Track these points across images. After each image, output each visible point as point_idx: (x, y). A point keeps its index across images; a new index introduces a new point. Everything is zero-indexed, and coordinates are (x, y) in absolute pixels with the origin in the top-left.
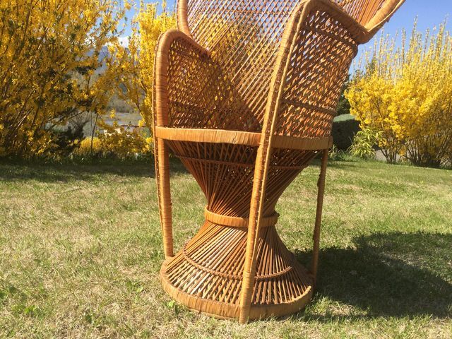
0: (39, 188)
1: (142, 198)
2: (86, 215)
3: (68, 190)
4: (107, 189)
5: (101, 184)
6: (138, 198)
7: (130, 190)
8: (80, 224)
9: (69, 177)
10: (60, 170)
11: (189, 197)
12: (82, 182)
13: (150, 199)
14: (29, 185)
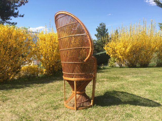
2: (32, 98)
3: (25, 91)
4: (36, 89)
5: (33, 88)
6: (45, 91)
7: (42, 89)
8: (32, 101)
9: (24, 87)
10: (20, 85)
11: (59, 89)
12: (28, 88)
13: (48, 91)
14: (14, 90)
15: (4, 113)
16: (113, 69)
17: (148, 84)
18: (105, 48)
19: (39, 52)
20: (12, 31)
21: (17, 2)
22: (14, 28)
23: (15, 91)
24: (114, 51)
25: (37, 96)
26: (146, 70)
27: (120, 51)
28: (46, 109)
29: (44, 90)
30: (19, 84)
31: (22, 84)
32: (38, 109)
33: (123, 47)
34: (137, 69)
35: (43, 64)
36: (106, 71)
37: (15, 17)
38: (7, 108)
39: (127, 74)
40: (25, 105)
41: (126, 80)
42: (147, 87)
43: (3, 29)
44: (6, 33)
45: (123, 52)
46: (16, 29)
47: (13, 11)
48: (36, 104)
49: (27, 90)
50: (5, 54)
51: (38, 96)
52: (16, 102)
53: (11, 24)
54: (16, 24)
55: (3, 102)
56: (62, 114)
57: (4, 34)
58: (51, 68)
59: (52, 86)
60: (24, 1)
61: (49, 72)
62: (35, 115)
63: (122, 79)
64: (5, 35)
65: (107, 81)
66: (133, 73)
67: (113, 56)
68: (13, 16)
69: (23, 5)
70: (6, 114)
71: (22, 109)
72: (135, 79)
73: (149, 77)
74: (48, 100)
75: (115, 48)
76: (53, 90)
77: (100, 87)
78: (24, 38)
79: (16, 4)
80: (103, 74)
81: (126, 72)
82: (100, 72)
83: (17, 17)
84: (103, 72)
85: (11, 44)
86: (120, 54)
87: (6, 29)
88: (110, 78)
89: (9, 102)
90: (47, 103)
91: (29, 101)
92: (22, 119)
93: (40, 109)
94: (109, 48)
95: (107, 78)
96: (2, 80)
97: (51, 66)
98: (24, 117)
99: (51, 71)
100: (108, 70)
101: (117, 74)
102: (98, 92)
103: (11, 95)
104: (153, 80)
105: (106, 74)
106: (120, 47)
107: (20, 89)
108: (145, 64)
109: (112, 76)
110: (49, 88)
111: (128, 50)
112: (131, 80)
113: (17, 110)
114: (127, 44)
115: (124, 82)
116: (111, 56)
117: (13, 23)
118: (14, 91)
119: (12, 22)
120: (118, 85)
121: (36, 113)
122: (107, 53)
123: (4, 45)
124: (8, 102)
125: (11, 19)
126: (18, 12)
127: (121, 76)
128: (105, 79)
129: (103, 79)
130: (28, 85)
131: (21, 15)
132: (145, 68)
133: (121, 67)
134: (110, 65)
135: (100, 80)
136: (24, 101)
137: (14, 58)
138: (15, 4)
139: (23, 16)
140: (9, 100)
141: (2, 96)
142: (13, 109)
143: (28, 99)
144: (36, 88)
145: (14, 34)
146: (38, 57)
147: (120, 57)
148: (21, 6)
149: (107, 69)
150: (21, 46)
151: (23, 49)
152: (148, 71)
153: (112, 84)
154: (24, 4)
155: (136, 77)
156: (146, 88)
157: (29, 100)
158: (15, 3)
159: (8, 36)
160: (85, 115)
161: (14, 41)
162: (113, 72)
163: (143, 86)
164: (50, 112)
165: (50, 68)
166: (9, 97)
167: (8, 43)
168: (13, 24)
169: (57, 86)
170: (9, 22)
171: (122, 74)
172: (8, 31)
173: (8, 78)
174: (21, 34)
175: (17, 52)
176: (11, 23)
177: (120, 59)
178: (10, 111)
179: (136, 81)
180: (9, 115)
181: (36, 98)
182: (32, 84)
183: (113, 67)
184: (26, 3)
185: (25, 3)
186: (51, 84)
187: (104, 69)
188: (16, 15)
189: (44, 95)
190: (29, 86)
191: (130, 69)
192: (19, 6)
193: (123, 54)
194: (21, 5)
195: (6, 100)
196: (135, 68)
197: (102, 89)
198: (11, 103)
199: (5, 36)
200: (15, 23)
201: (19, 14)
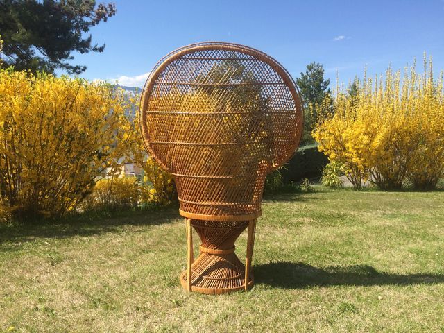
0: (84, 242)
1: (153, 242)
2: (120, 258)
3: (104, 241)
4: (128, 238)
5: (124, 234)
6: (150, 243)
7: (145, 238)
8: (119, 264)
9: (100, 231)
10: (92, 226)
11: (184, 240)
12: (110, 234)
14: (77, 239)
15: (54, 290)
16: (334, 193)
17: (418, 235)
18: (315, 135)
19: (140, 144)
20: (75, 91)
21: (88, 15)
22: (80, 85)
23: (81, 240)
24: (340, 144)
25: (132, 253)
26: (427, 197)
27: (355, 145)
28: (152, 284)
29: (150, 241)
30: (90, 224)
31: (96, 225)
32: (133, 283)
33: (364, 134)
34: (400, 193)
35: (149, 176)
36: (314, 198)
37: (82, 52)
38: (61, 278)
39: (368, 207)
40: (104, 274)
41: (362, 223)
42: (416, 242)
43: (54, 88)
44: (60, 98)
45: (362, 146)
46: (86, 86)
47: (77, 37)
48: (127, 272)
49: (107, 239)
50: (57, 149)
51: (135, 255)
52: (82, 266)
53: (71, 70)
54: (85, 69)
55: (52, 264)
56: (188, 298)
57: (56, 100)
58: (170, 185)
59: (169, 233)
60: (104, 11)
61: (165, 197)
62: (126, 297)
63: (353, 221)
64: (59, 101)
65: (311, 224)
66: (386, 204)
67: (336, 156)
68: (77, 49)
69: (102, 20)
70: (59, 291)
71: (96, 284)
72: (389, 223)
73: (430, 216)
74: (157, 265)
75: (344, 135)
76: (169, 241)
77: (289, 239)
78: (104, 109)
79: (86, 19)
80: (304, 205)
81: (368, 201)
82: (296, 200)
83: (87, 52)
84: (303, 201)
85: (72, 124)
86: (355, 151)
87: (62, 88)
88: (320, 216)
89: (66, 265)
90: (154, 272)
91: (111, 266)
92: (95, 303)
93: (136, 285)
94: (326, 136)
95: (312, 216)
96: (49, 213)
97: (169, 181)
98: (99, 300)
99: (169, 193)
100: (319, 195)
101: (342, 206)
102: (283, 250)
103: (70, 250)
104: (437, 226)
105: (311, 207)
106: (357, 132)
107: (91, 235)
108: (427, 181)
109: (327, 213)
110: (160, 236)
111: (377, 142)
112: (375, 223)
113: (84, 283)
114: (375, 125)
115: (355, 228)
116: (332, 156)
117: (78, 67)
118: (78, 241)
119: (74, 65)
120: (338, 236)
121: (128, 292)
122: (320, 148)
123: (55, 128)
124: (64, 266)
125: (72, 58)
126: (89, 40)
127: (352, 213)
128: (306, 220)
129: (301, 219)
130: (110, 228)
131: (98, 47)
132: (425, 193)
133: (358, 187)
134: (326, 183)
135: (295, 220)
136: (101, 265)
137: (78, 160)
138: (82, 20)
139: (101, 50)
140: (66, 262)
141: (49, 251)
142: (75, 282)
143: (111, 259)
144: (129, 235)
145: (80, 98)
146: (136, 157)
147: (355, 160)
148: (97, 23)
149: (318, 192)
150: (97, 129)
151: (102, 136)
152: (429, 201)
153: (324, 231)
154: (105, 20)
155: (393, 216)
156: (411, 246)
157: (112, 263)
158: (82, 16)
159: (67, 104)
160: (241, 301)
161: (81, 117)
162: (334, 201)
163: (405, 240)
164: (160, 291)
165: (165, 186)
166: (67, 254)
167: (64, 120)
168: (78, 71)
169: (182, 232)
170: (67, 64)
171: (356, 207)
172: (66, 92)
173: (63, 209)
174: (96, 98)
175: (86, 145)
176: (71, 67)
177: (356, 165)
178: (69, 285)
179: (389, 227)
180: (66, 294)
181: (130, 258)
182: (119, 225)
183: (334, 186)
184: (110, 15)
185: (107, 16)
186: (166, 227)
187: (310, 191)
188: (84, 46)
189: (147, 253)
190: (113, 231)
191: (383, 195)
192: (93, 24)
193: (365, 153)
194: (97, 21)
195: (60, 260)
196: (397, 193)
197: (295, 243)
198: (69, 269)
199: (57, 105)
200: (82, 68)
201: (93, 44)
